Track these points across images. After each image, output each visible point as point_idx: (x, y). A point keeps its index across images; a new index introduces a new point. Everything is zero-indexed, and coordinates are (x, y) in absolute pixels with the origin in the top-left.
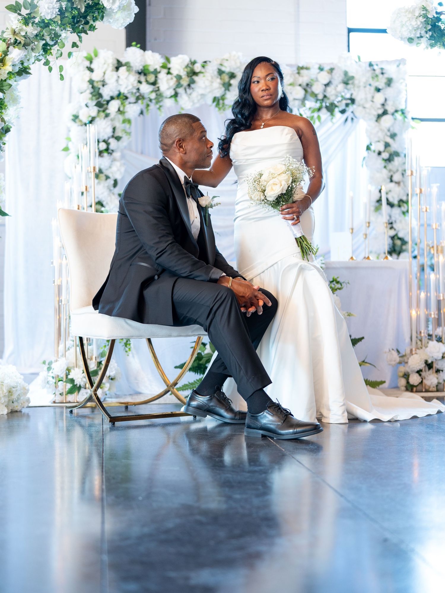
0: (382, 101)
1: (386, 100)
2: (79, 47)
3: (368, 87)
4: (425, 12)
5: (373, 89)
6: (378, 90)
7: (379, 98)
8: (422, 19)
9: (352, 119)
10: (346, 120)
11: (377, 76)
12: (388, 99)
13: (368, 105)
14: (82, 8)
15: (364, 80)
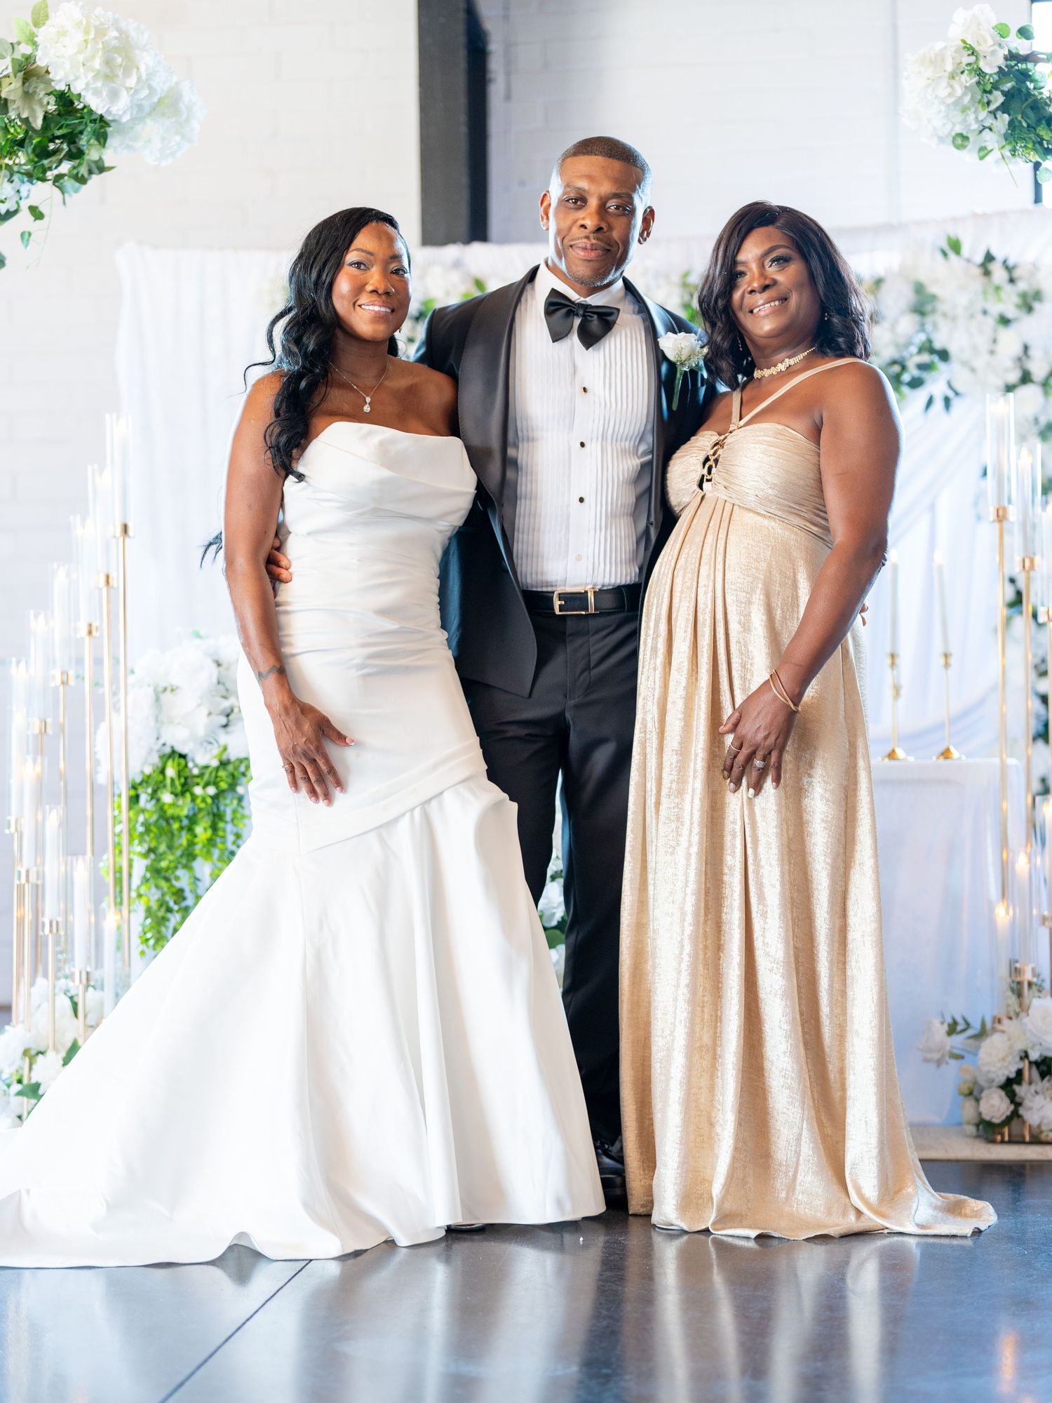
0: (1017, 350)
1: (1026, 348)
2: (46, 219)
3: (980, 316)
4: (972, 59)
5: (990, 322)
6: (1005, 321)
7: (1010, 341)
8: (969, 80)
9: (947, 401)
10: (930, 402)
11: (998, 288)
12: (1030, 344)
13: (979, 363)
14: (35, 118)
15: (963, 300)
